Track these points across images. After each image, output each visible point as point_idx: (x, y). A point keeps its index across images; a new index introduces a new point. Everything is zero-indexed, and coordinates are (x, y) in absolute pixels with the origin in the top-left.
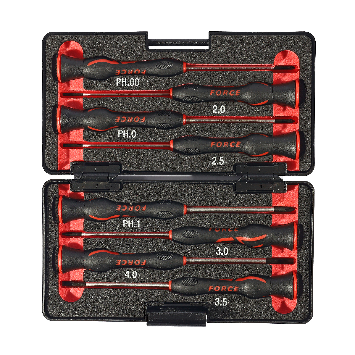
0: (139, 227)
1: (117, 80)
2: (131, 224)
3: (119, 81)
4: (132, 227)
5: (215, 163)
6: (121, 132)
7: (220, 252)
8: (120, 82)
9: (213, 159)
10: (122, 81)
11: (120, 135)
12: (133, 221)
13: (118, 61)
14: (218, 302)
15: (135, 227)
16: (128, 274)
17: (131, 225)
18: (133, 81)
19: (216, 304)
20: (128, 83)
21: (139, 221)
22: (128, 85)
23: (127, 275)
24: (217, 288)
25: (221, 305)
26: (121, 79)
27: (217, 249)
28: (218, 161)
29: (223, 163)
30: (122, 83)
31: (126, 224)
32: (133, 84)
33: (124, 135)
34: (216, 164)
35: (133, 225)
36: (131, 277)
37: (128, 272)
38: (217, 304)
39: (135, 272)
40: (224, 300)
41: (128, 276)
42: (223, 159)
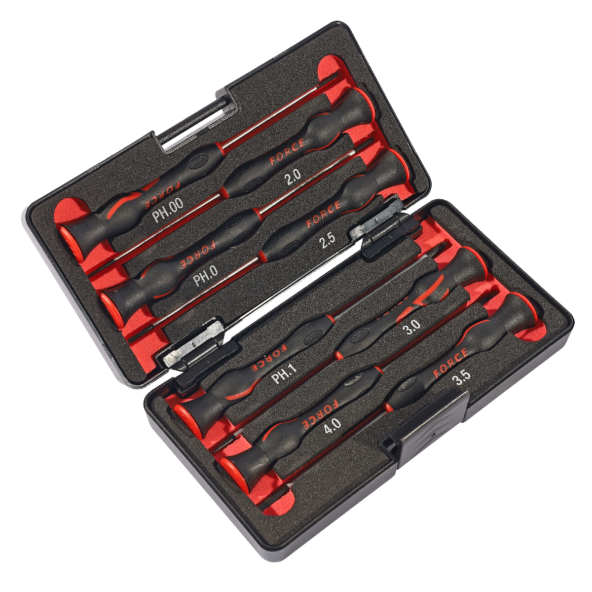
0: (295, 371)
1: (154, 216)
2: (283, 374)
3: (156, 215)
4: (288, 376)
5: (325, 245)
6: (197, 278)
7: (410, 330)
8: (158, 216)
9: (320, 241)
10: (161, 212)
11: (199, 282)
12: (282, 370)
13: (138, 191)
14: (458, 379)
15: (291, 374)
16: (328, 428)
17: (284, 376)
18: (174, 204)
19: (458, 384)
20: (169, 210)
21: (290, 365)
22: (171, 213)
23: (327, 430)
24: (443, 368)
25: (464, 380)
26: (158, 212)
27: (404, 329)
28: (327, 240)
29: (334, 239)
30: (162, 215)
31: (278, 378)
32: (176, 208)
33: (203, 280)
34: (327, 245)
35: (286, 373)
36: (335, 429)
37: (326, 426)
38: (459, 382)
39: (334, 421)
40: (463, 373)
41: (330, 430)
42: (331, 235)
